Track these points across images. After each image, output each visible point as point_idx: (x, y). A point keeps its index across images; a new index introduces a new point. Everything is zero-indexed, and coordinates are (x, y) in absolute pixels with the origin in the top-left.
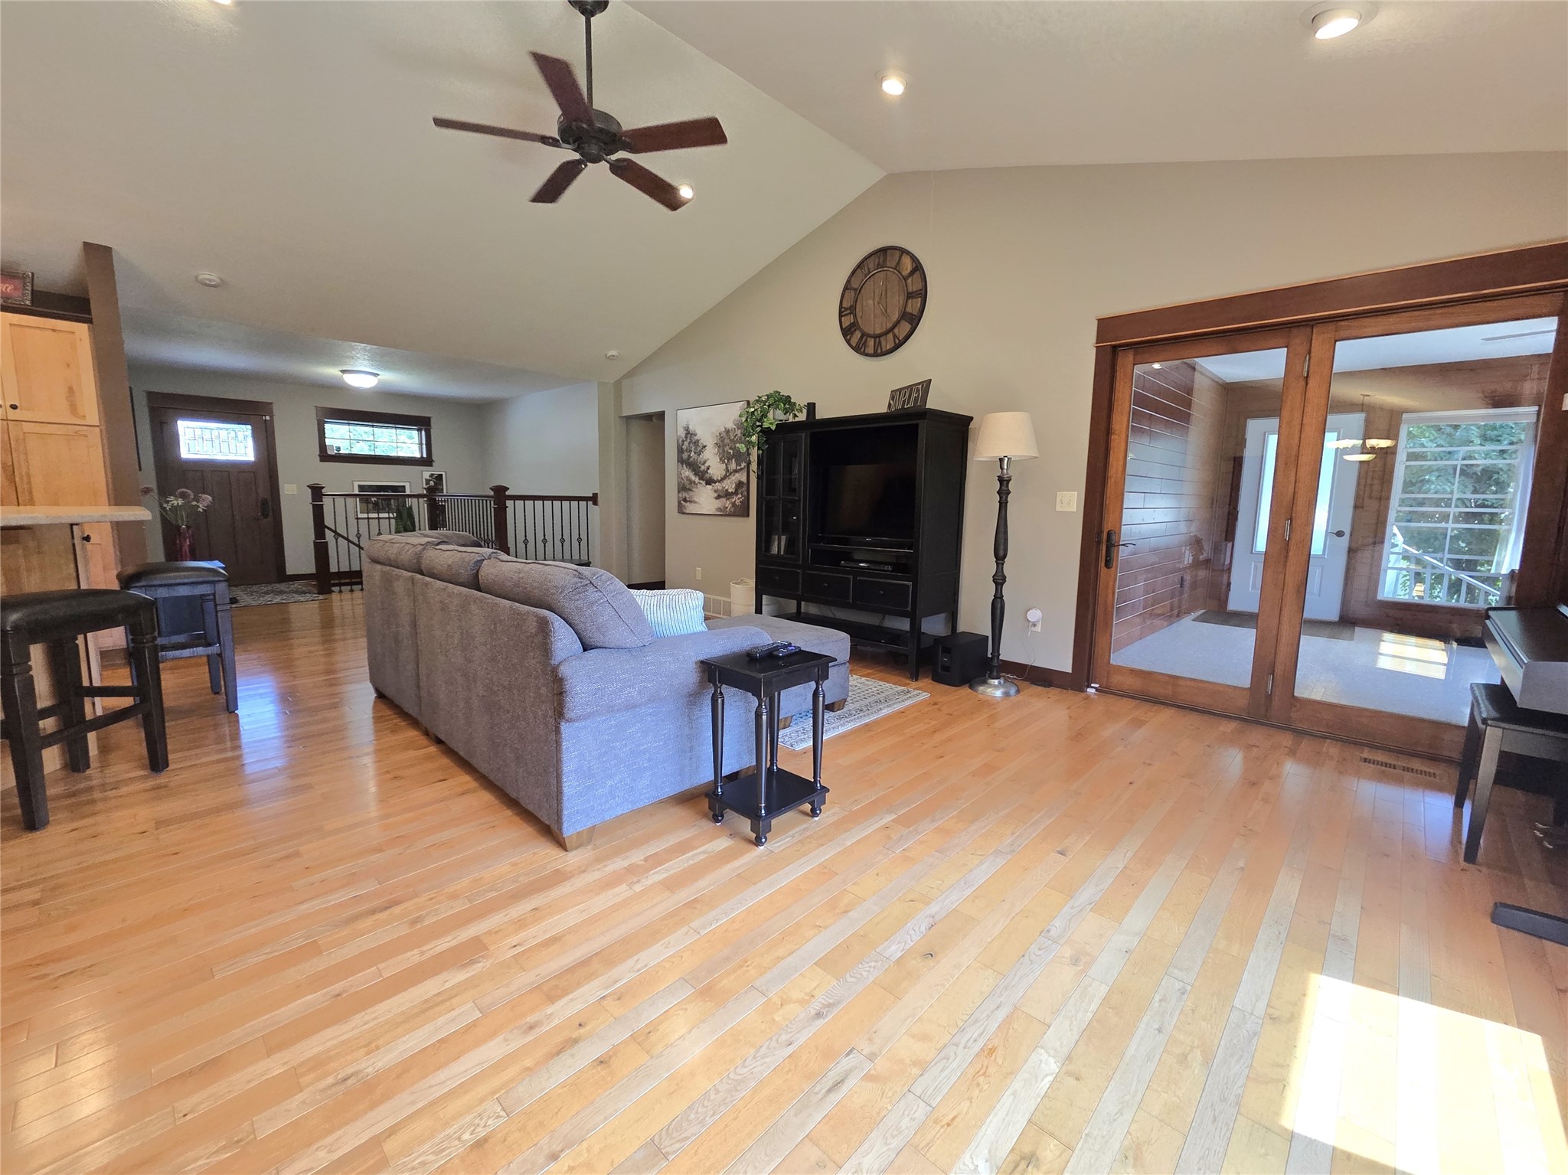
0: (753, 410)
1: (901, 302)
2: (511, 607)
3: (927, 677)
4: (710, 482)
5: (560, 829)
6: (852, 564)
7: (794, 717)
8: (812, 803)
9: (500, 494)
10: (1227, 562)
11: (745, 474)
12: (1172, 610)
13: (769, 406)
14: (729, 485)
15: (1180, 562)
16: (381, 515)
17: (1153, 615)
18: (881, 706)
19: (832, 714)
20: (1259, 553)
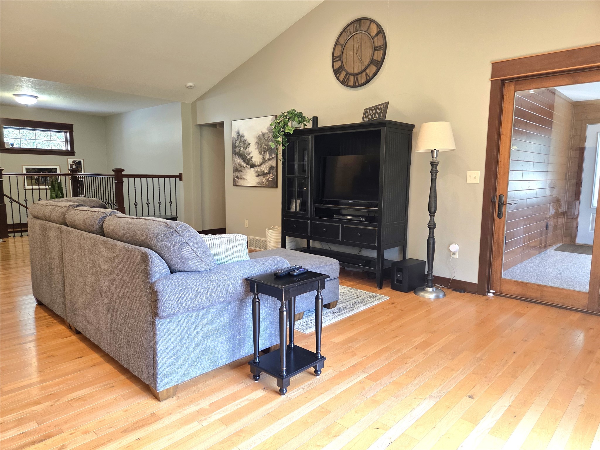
0: (279, 121)
1: (371, 52)
2: (124, 246)
3: (387, 287)
4: (253, 166)
5: (155, 387)
6: (341, 217)
7: (305, 313)
8: (315, 367)
9: (119, 174)
10: (576, 213)
11: (275, 161)
12: (541, 244)
13: (289, 119)
14: (265, 168)
15: (546, 214)
16: (41, 187)
17: (528, 247)
18: (359, 305)
19: (329, 310)
20: (594, 208)
